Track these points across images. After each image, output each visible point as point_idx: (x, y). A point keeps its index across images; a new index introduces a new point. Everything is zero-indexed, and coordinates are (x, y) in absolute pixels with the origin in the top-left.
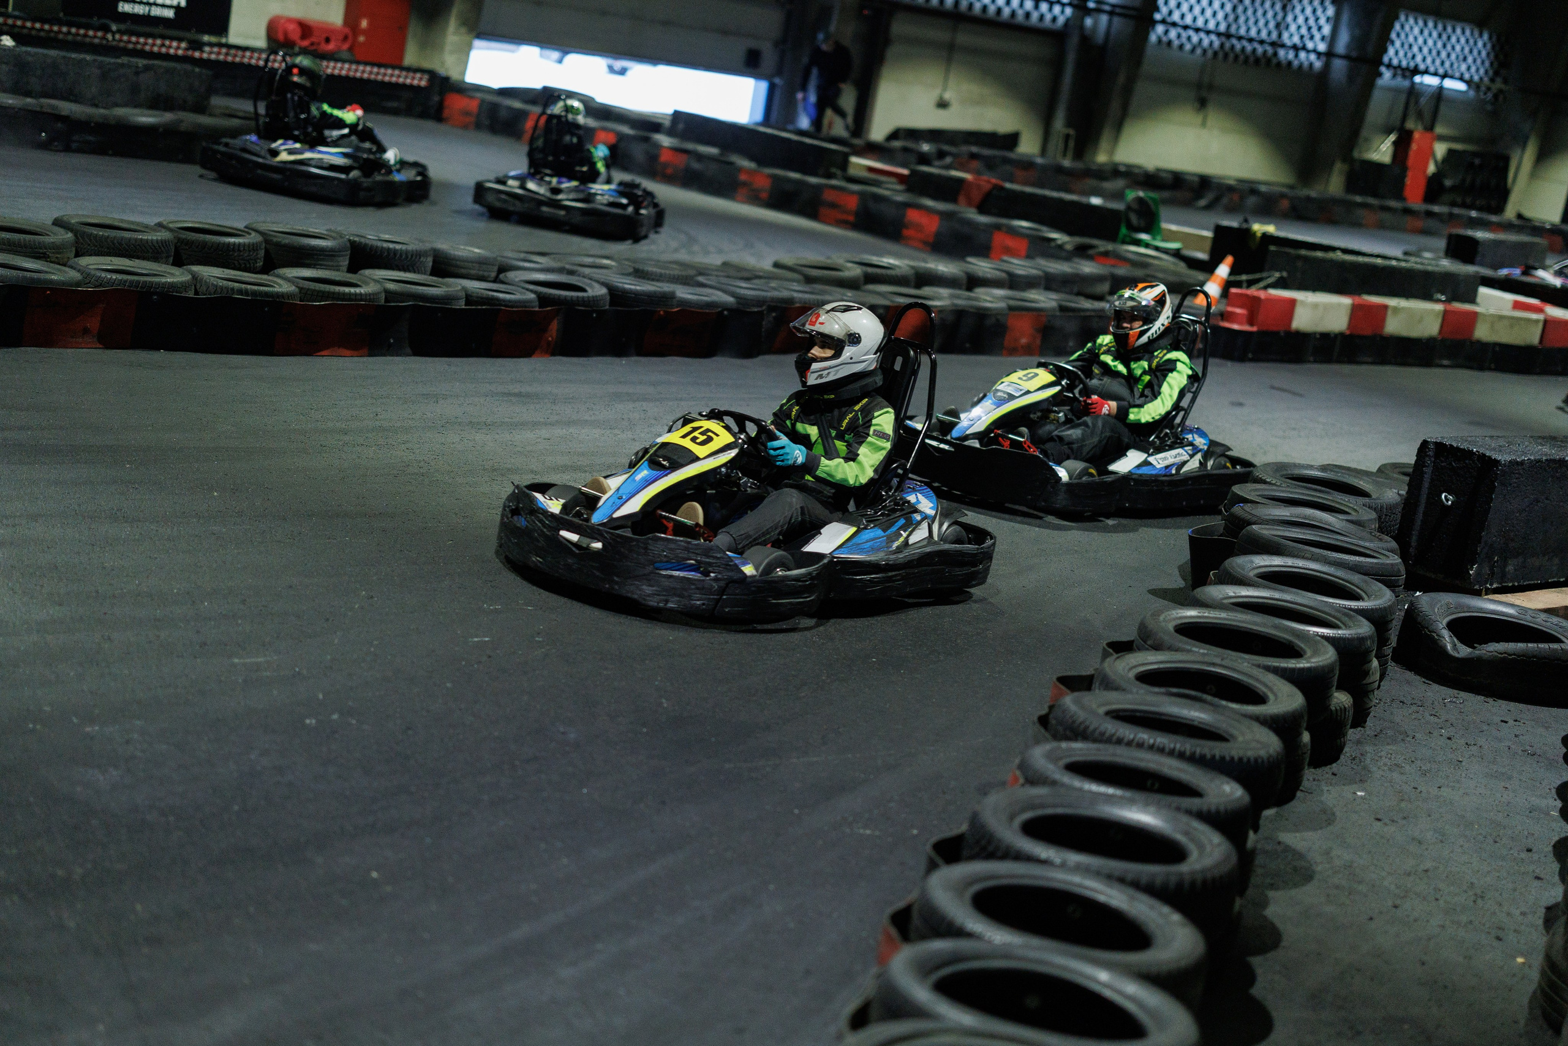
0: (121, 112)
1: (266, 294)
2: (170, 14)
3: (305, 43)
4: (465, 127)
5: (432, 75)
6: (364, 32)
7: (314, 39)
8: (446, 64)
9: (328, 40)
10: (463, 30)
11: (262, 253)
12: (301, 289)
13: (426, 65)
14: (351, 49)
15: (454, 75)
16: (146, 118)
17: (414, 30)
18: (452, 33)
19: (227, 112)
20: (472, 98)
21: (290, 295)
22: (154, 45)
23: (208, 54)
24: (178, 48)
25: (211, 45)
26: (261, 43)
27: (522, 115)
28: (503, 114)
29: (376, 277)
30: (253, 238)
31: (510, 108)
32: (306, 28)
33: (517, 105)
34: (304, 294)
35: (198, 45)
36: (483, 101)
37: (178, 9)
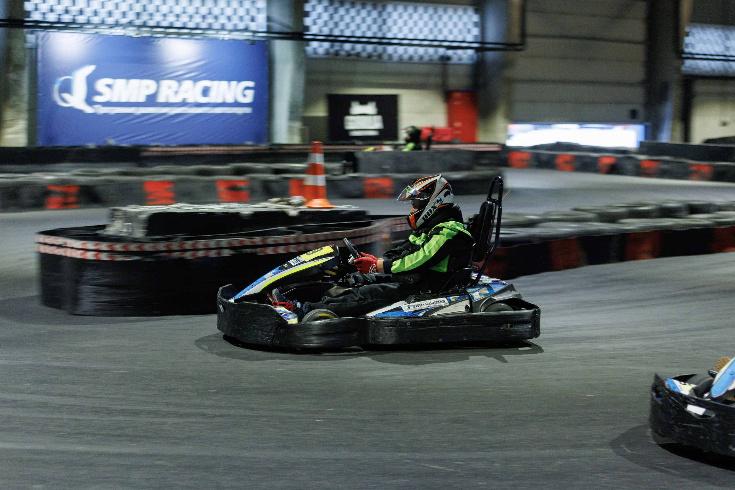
2: (375, 133)
4: (525, 167)
6: (458, 129)
9: (443, 135)
18: (499, 122)
31: (544, 155)
32: (433, 131)
33: (547, 152)
36: (531, 153)
37: (379, 130)
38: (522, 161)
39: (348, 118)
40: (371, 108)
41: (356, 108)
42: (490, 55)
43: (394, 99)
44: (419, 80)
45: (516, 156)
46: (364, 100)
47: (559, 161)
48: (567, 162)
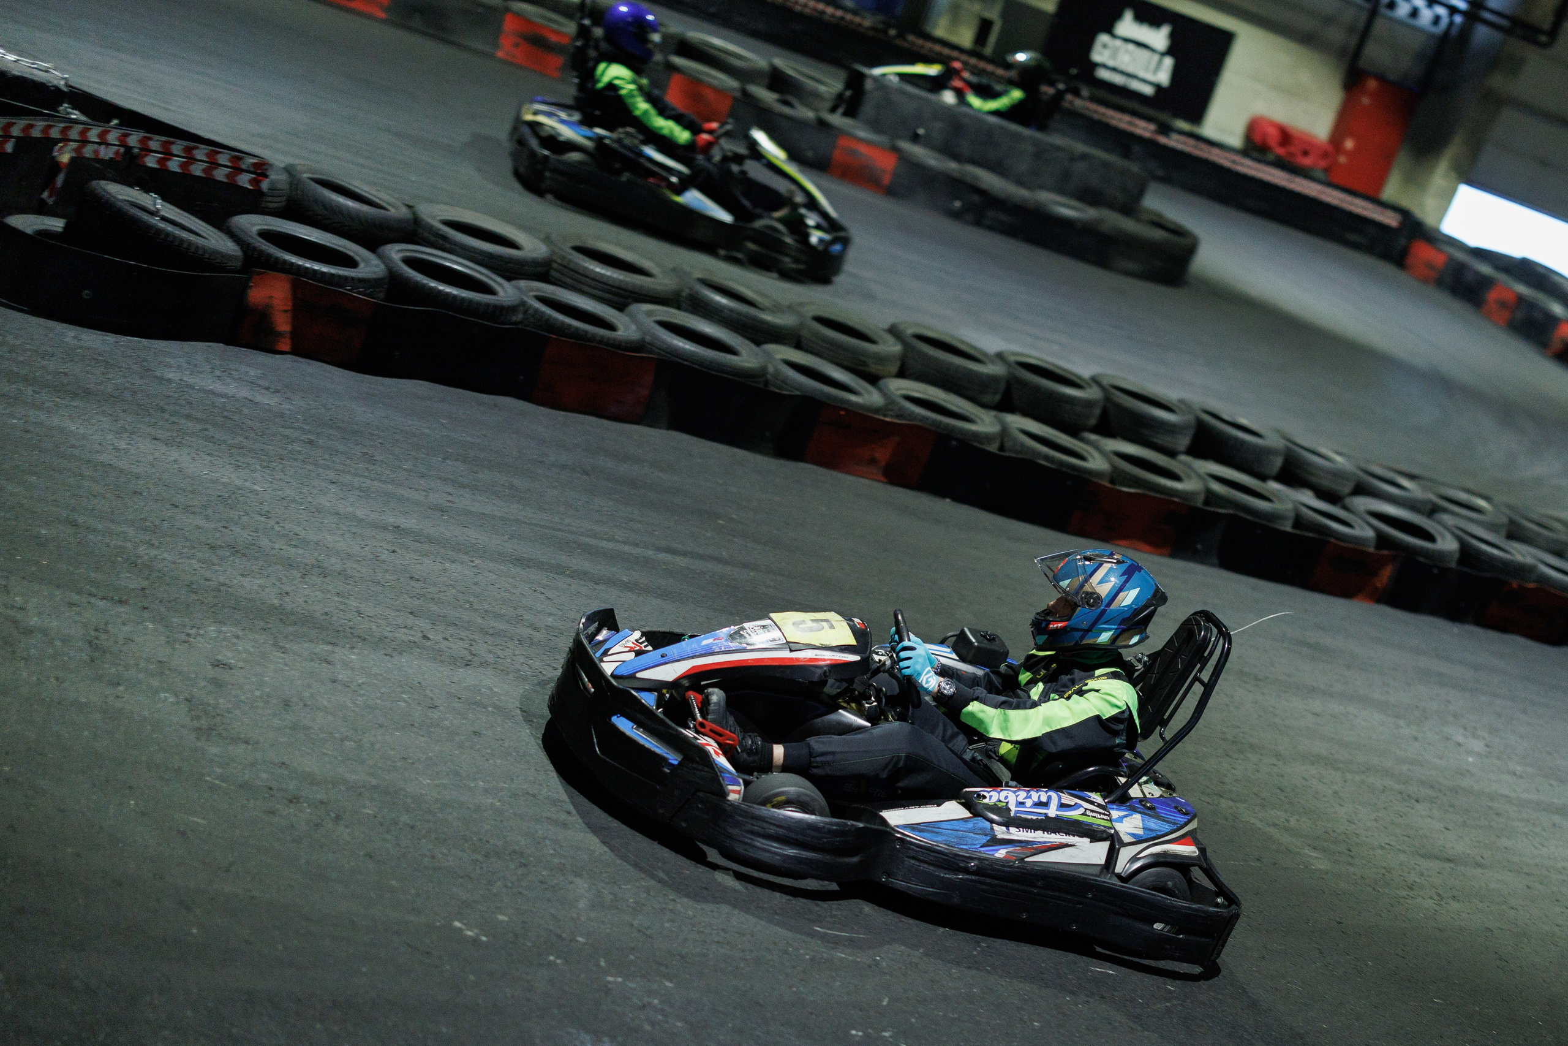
0: (1045, 197)
1: (1074, 467)
2: (1148, 90)
3: (1281, 151)
4: (1425, 280)
5: (1405, 214)
6: (1348, 154)
7: (1292, 149)
8: (1424, 209)
9: (1305, 153)
10: (1453, 174)
11: (1097, 412)
12: (1115, 468)
13: (1405, 203)
14: (1327, 170)
15: (1429, 219)
16: (1067, 209)
17: (1402, 161)
18: (1440, 174)
19: (1156, 219)
20: (1440, 251)
21: (1099, 474)
22: (1121, 121)
23: (1175, 142)
24: (1144, 129)
25: (1181, 133)
26: (1235, 140)
27: (1486, 283)
28: (1469, 277)
29: (1202, 471)
30: (1091, 393)
31: (1478, 274)
32: (1286, 136)
33: (1485, 269)
34: (1116, 476)
35: (1165, 129)
36: (1451, 260)
37: (1158, 87)
38: (1430, 266)
39: (1103, 38)
40: (1159, 38)
41: (1127, 26)
42: (1482, 34)
43: (1223, 40)
44: (1306, 24)
45: (1422, 252)
46: (1152, 16)
47: (1492, 296)
48: (1503, 304)
